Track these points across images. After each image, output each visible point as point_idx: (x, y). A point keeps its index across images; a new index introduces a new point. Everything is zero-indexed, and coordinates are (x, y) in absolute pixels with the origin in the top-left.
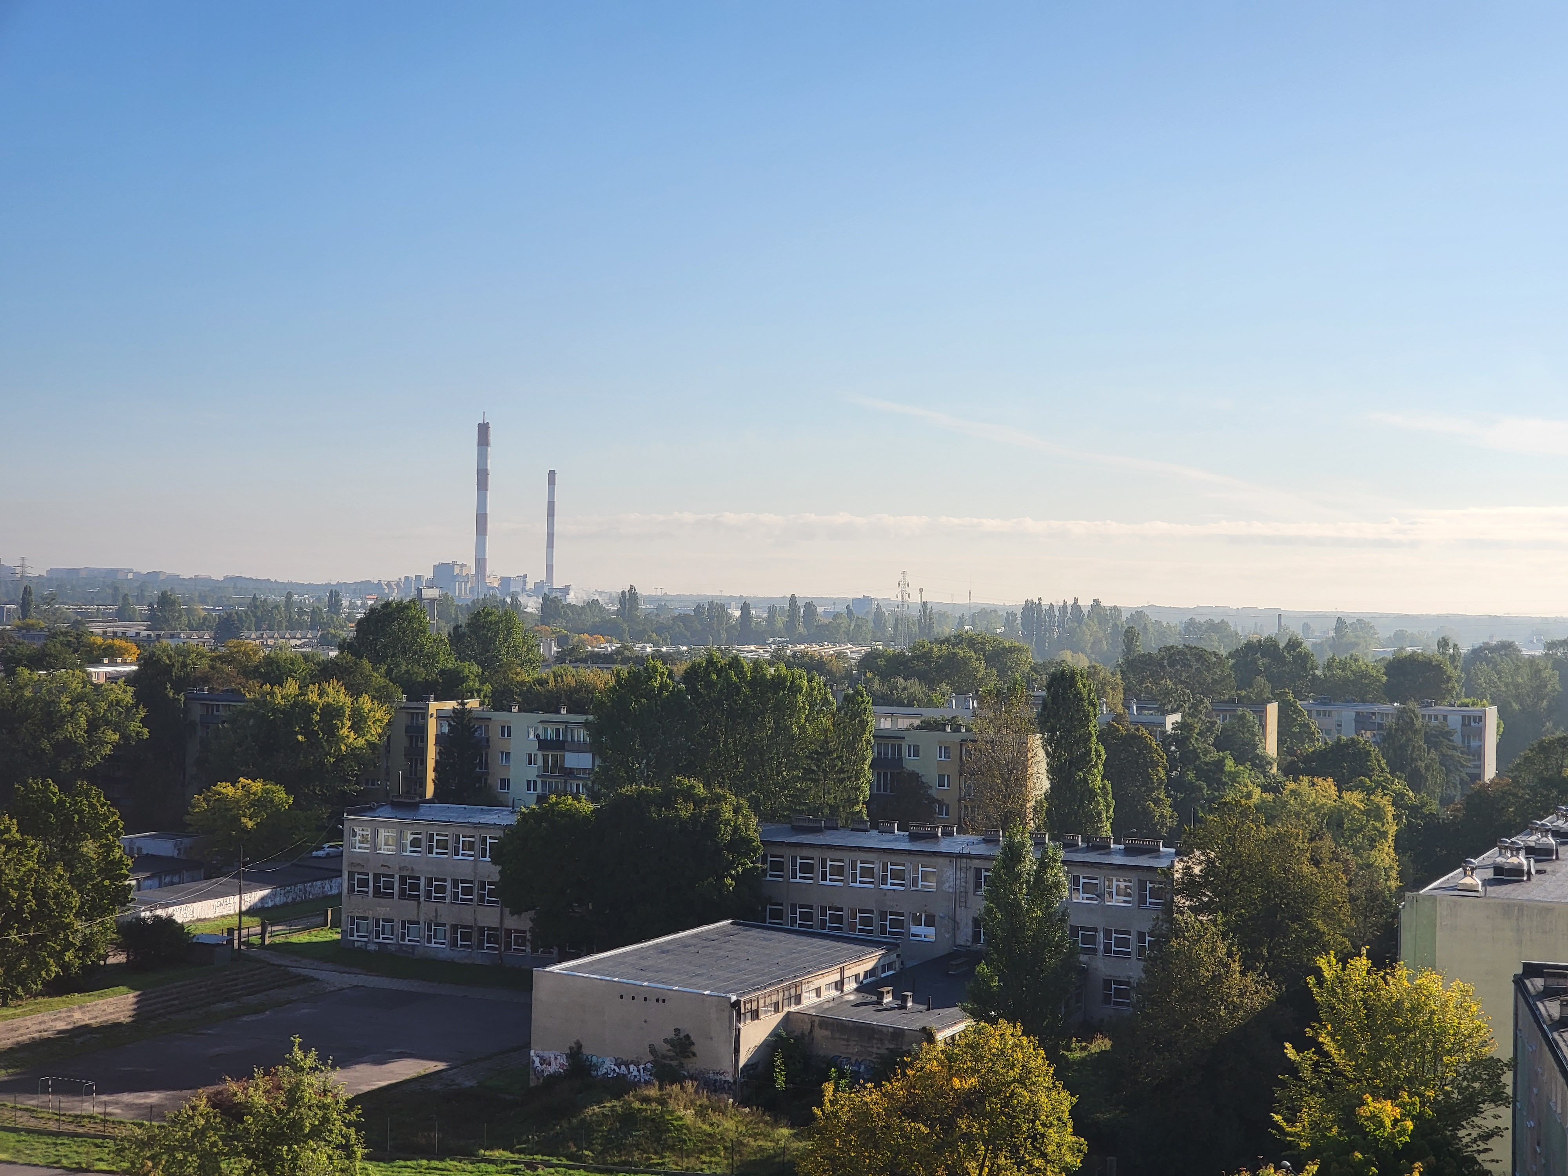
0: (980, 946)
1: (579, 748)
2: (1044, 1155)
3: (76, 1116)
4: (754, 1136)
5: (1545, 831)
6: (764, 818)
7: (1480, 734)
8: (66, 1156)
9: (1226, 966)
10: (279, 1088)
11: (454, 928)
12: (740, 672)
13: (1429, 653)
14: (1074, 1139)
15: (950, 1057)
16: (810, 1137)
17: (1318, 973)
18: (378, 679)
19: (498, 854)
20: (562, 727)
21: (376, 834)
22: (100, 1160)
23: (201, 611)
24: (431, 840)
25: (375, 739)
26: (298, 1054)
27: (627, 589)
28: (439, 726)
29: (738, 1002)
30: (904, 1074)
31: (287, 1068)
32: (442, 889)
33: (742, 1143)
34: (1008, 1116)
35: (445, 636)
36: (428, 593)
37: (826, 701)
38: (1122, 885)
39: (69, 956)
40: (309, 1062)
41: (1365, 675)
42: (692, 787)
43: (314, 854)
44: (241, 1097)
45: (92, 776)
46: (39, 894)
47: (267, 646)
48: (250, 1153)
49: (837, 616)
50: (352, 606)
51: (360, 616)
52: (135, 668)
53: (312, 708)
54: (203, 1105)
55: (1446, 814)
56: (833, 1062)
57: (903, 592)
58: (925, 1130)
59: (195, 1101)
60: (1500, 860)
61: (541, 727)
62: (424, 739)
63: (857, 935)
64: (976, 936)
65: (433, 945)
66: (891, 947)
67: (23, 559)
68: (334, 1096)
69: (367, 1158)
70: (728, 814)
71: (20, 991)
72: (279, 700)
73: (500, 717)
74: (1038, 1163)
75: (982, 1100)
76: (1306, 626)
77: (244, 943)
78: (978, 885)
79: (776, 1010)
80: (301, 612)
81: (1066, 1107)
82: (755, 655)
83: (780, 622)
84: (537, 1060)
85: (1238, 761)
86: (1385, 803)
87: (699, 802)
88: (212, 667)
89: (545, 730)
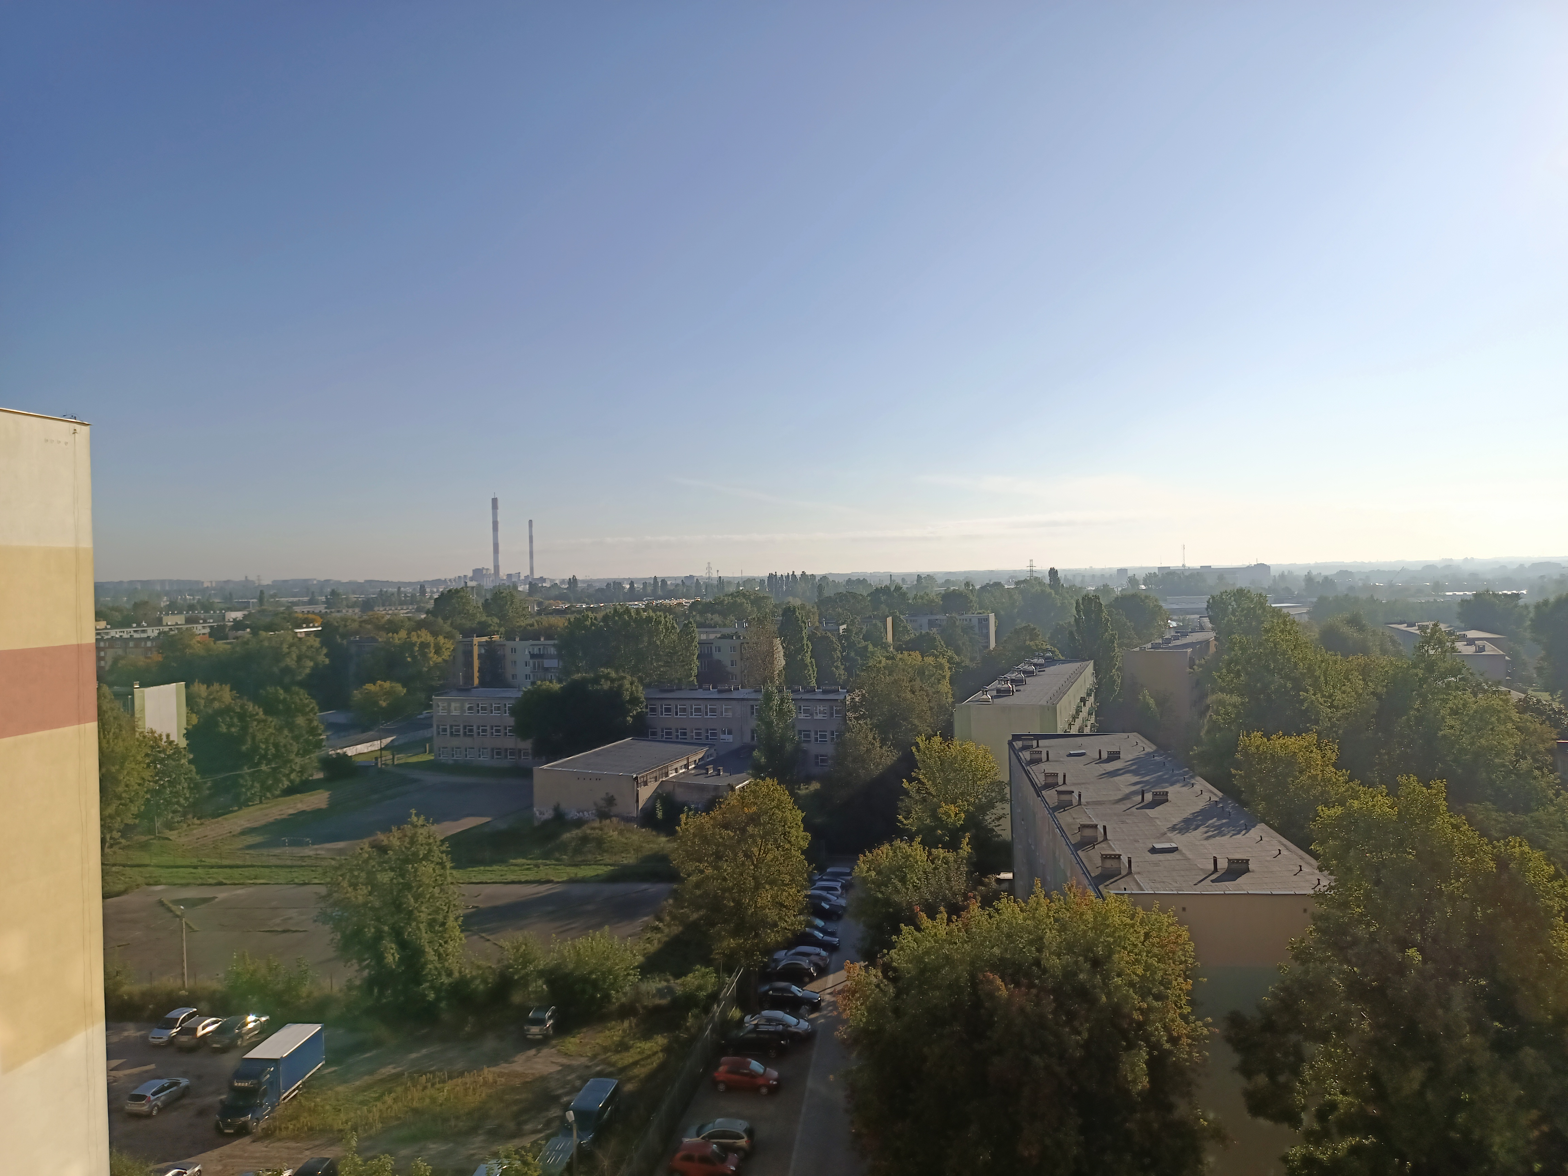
0: (755, 742)
1: (551, 657)
2: (790, 842)
3: (302, 857)
4: (648, 842)
5: (1020, 671)
6: (647, 686)
7: (987, 627)
8: (296, 877)
9: (873, 744)
10: (405, 836)
11: (493, 750)
12: (630, 616)
13: (961, 589)
14: (804, 833)
15: (743, 798)
16: (675, 841)
17: (917, 745)
18: (447, 628)
19: (513, 712)
20: (542, 647)
21: (449, 705)
22: (315, 878)
23: (353, 597)
24: (478, 707)
25: (447, 658)
26: (414, 819)
27: (571, 577)
28: (479, 650)
29: (637, 778)
30: (720, 808)
31: (409, 826)
32: (484, 731)
33: (642, 847)
34: (771, 824)
35: (480, 605)
36: (471, 584)
37: (673, 627)
38: (822, 709)
39: (293, 776)
40: (420, 822)
41: (932, 601)
42: (609, 673)
43: (419, 717)
44: (386, 842)
45: (301, 684)
46: (276, 746)
47: (389, 614)
48: (392, 869)
49: (677, 585)
50: (432, 592)
51: (436, 596)
52: (320, 629)
53: (414, 644)
54: (366, 847)
55: (973, 665)
56: (684, 804)
57: (709, 572)
58: (732, 834)
59: (362, 846)
60: (999, 686)
61: (531, 647)
62: (472, 656)
63: (694, 741)
64: (753, 738)
65: (481, 759)
66: (711, 746)
67: (258, 576)
68: (435, 838)
69: (452, 868)
70: (628, 686)
71: (268, 795)
72: (397, 641)
73: (510, 644)
74: (787, 846)
75: (759, 817)
76: (903, 580)
77: (383, 764)
78: (753, 713)
79: (656, 781)
80: (406, 596)
81: (800, 818)
82: (637, 607)
83: (649, 589)
84: (537, 813)
85: (875, 646)
86: (943, 661)
87: (613, 681)
88: (360, 626)
89: (533, 649)
